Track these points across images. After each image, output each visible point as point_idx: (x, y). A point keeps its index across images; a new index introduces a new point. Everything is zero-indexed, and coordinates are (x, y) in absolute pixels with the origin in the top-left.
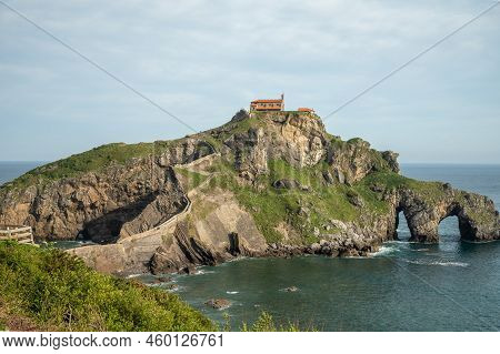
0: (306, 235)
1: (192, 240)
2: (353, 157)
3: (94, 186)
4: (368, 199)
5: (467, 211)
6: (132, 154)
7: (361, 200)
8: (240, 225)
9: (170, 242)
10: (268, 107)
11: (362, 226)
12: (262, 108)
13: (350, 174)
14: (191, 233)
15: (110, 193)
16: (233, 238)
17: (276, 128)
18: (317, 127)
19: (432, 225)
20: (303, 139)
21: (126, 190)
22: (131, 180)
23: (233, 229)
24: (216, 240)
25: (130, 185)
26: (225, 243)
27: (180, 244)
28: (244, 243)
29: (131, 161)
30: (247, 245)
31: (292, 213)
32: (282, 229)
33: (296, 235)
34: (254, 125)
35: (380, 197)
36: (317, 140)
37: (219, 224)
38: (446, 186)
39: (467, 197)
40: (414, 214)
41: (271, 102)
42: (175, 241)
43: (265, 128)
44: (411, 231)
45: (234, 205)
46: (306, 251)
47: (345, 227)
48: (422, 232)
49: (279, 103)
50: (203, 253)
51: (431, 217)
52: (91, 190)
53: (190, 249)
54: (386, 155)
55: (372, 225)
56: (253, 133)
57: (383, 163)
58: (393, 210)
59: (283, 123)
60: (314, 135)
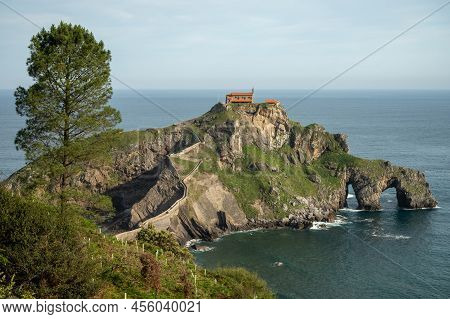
0: (276, 210)
1: (192, 220)
2: (311, 140)
3: (98, 169)
4: (324, 176)
5: (403, 184)
6: (129, 141)
7: (318, 178)
8: (225, 204)
9: (176, 223)
10: (241, 100)
11: (319, 200)
12: (236, 100)
13: (309, 155)
14: (191, 215)
15: (112, 175)
16: (221, 215)
17: (248, 118)
18: (281, 116)
19: (376, 197)
20: (270, 126)
21: (125, 172)
22: (129, 163)
23: (220, 208)
24: (209, 218)
25: (129, 168)
26: (215, 220)
27: (183, 224)
28: (230, 219)
29: (129, 148)
30: (232, 221)
31: (265, 192)
32: (258, 205)
33: (269, 211)
34: (231, 117)
35: (333, 174)
36: (282, 126)
37: (209, 205)
38: (386, 164)
39: (403, 172)
40: (361, 188)
41: (243, 96)
42: (179, 221)
43: (240, 118)
44: (359, 202)
45: (219, 187)
46: (278, 224)
47: (307, 202)
48: (368, 202)
49: (250, 96)
50: (201, 231)
51: (375, 191)
52: (97, 173)
53: (192, 228)
54: (337, 137)
55: (328, 198)
56: (230, 123)
57: (335, 144)
58: (343, 184)
59: (254, 114)
60: (279, 123)
